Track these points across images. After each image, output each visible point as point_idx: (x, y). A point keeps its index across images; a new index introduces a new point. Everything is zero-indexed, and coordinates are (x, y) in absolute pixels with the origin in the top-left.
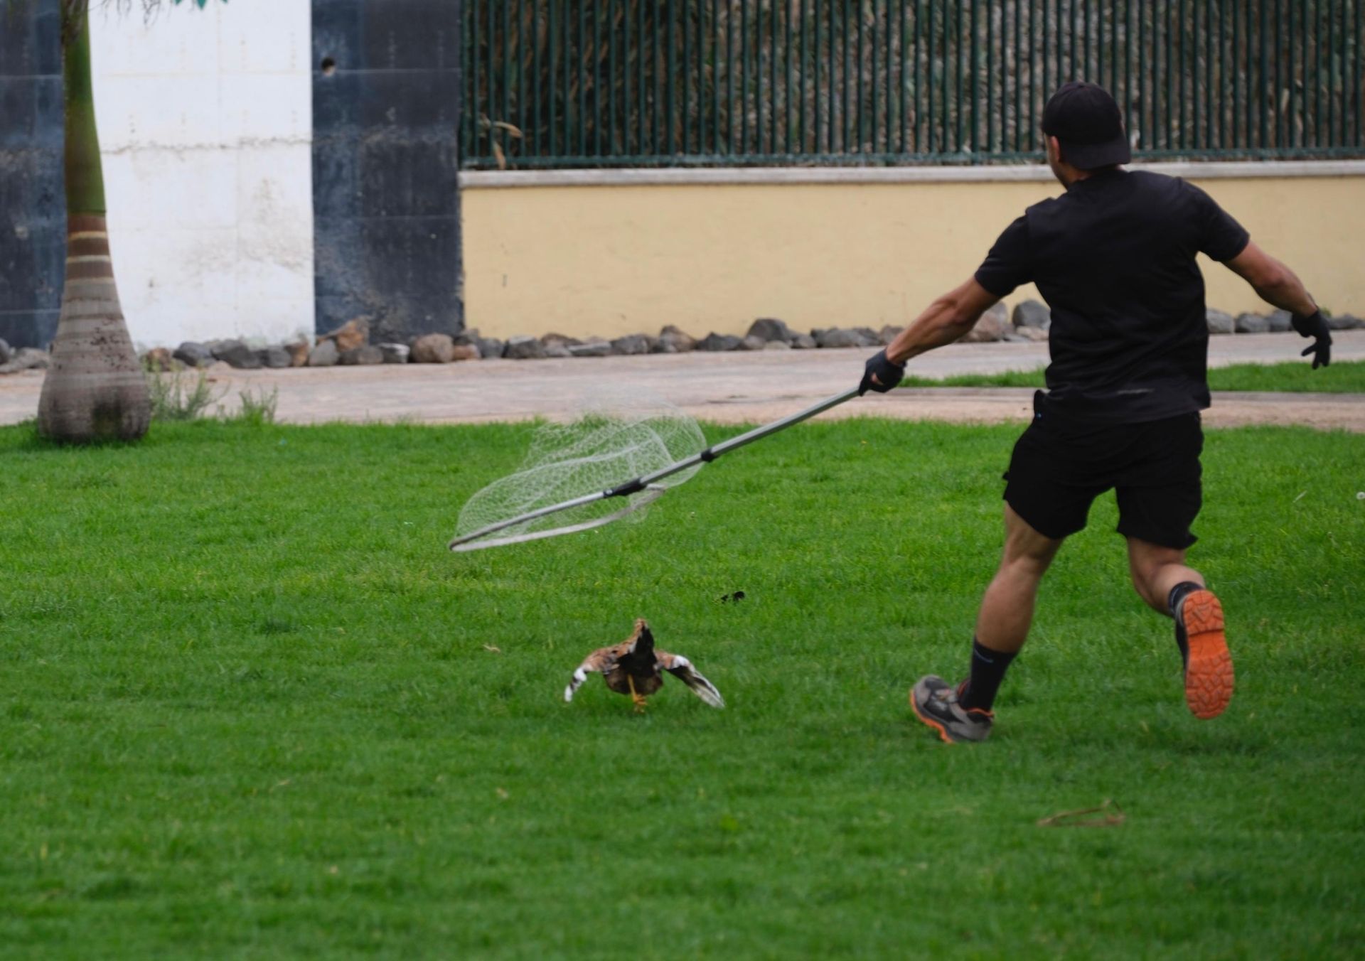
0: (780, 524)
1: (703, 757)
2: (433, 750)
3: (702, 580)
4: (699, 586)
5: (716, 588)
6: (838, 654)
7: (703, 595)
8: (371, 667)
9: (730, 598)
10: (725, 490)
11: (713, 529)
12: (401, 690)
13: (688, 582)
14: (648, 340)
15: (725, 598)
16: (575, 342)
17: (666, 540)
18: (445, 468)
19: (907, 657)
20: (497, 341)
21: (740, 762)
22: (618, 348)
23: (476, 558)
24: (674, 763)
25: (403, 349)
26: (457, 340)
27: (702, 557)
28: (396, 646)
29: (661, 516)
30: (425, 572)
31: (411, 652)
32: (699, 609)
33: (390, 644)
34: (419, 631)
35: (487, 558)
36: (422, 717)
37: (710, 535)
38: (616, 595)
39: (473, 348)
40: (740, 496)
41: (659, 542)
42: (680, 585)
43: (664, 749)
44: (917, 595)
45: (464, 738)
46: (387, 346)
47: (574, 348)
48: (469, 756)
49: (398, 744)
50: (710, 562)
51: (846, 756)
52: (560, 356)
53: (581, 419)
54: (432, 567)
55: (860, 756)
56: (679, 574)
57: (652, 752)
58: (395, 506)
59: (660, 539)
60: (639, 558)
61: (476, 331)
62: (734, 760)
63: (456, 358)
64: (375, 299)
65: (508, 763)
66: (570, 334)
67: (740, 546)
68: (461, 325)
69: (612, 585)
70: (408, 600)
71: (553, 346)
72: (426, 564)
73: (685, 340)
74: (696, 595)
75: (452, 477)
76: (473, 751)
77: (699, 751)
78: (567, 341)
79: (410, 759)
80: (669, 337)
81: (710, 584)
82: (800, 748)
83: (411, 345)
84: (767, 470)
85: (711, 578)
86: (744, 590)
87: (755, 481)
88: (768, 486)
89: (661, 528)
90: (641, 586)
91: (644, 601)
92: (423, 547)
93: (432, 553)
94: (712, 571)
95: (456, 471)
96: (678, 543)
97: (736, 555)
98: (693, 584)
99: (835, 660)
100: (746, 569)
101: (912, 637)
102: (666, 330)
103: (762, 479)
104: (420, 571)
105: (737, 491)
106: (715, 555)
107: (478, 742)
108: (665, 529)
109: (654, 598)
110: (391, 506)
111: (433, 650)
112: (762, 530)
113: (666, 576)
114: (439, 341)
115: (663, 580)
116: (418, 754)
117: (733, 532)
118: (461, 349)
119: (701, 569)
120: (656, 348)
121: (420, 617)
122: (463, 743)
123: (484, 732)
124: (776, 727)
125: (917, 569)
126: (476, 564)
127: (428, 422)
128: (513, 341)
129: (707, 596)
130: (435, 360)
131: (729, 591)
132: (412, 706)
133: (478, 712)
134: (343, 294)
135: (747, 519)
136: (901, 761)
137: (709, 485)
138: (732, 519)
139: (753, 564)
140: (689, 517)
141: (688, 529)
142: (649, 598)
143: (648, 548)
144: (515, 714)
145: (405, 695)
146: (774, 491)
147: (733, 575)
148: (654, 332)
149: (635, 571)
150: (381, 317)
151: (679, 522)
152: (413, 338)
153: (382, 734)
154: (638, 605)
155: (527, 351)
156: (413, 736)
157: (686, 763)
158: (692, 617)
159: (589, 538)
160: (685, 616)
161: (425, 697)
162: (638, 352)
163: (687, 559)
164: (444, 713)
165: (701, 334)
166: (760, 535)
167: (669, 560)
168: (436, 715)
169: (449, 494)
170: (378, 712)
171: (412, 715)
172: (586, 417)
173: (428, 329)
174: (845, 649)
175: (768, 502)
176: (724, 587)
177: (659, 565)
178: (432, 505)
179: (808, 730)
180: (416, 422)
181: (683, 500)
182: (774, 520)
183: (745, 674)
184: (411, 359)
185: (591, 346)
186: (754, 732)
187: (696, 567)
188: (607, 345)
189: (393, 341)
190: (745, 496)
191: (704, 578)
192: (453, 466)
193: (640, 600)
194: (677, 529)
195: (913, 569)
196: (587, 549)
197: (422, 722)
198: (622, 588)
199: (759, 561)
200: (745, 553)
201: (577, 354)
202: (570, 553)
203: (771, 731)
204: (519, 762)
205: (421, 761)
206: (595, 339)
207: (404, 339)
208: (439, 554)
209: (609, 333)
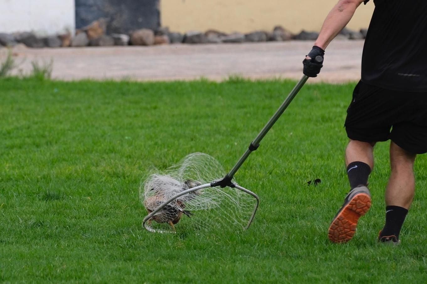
0: (341, 140)
1: (296, 274)
2: (141, 268)
3: (296, 172)
4: (295, 176)
5: (304, 177)
6: (374, 215)
7: (297, 180)
8: (105, 220)
9: (313, 182)
10: (310, 120)
11: (303, 143)
12: (123, 233)
13: (288, 173)
14: (266, 34)
15: (309, 183)
16: (224, 35)
17: (276, 149)
18: (149, 106)
19: (414, 218)
20: (179, 34)
21: (317, 276)
22: (249, 38)
23: (166, 158)
24: (280, 276)
25: (125, 38)
26: (157, 33)
27: (296, 159)
28: (121, 208)
29: (273, 135)
30: (137, 166)
31: (129, 212)
32: (294, 189)
33: (118, 207)
34: (134, 200)
35: (173, 158)
36: (136, 249)
37: (301, 146)
38: (247, 180)
39: (166, 38)
40: (318, 124)
41: (272, 150)
42: (284, 175)
43: (274, 269)
44: (420, 182)
45: (159, 261)
46: (116, 36)
47: (223, 38)
48: (162, 272)
49: (121, 264)
50: (301, 162)
51: (379, 274)
52: (215, 43)
53: (227, 78)
54: (142, 163)
55: (387, 275)
56: (283, 168)
57: (267, 270)
58: (120, 128)
59: (272, 148)
60: (260, 159)
61: (167, 28)
62: (314, 275)
63: (156, 43)
64: (110, 9)
65: (184, 276)
66: (221, 29)
67: (318, 152)
68: (159, 24)
69: (245, 174)
70: (127, 182)
71: (211, 37)
72: (138, 161)
73: (287, 34)
74: (293, 181)
75: (153, 111)
76: (164, 269)
77: (294, 270)
78: (220, 34)
79: (128, 273)
80: (278, 33)
81: (301, 174)
82: (352, 269)
83: (130, 36)
84: (334, 109)
85: (302, 171)
86: (320, 178)
87: (327, 115)
88: (335, 118)
89: (273, 142)
90: (261, 175)
91: (263, 183)
92: (136, 151)
93: (141, 155)
94: (302, 167)
95: (155, 108)
96: (283, 150)
97: (316, 158)
98: (291, 174)
99: (373, 218)
100: (322, 166)
101: (417, 205)
102: (277, 28)
103: (331, 114)
104: (134, 165)
105: (317, 121)
106: (304, 158)
107: (167, 264)
108: (275, 142)
109: (269, 182)
110: (118, 127)
111: (142, 211)
112: (331, 144)
113: (276, 169)
114: (146, 34)
115: (274, 172)
116: (133, 270)
117: (314, 144)
118: (159, 38)
119: (296, 166)
120: (271, 39)
121: (134, 192)
122: (158, 264)
123: (170, 258)
124: (339, 257)
125: (420, 167)
126: (167, 162)
127: (139, 80)
128: (189, 34)
129: (299, 182)
130: (143, 44)
131: (311, 178)
132: (129, 243)
133: (167, 247)
134: (91, 6)
135: (322, 137)
136: (411, 277)
137: (300, 118)
138: (314, 137)
139: (326, 163)
140: (289, 136)
141: (288, 143)
142: (266, 182)
143: (265, 153)
144: (188, 248)
145: (126, 236)
146: (338, 121)
147: (314, 170)
148: (269, 29)
149: (258, 166)
150: (112, 19)
151: (284, 139)
152: (131, 32)
153: (112, 258)
154: (260, 186)
155: (196, 39)
156: (130, 260)
157: (287, 277)
158: (290, 193)
159: (232, 147)
160: (287, 192)
161: (137, 237)
162: (260, 40)
163: (288, 160)
164: (147, 246)
165: (296, 31)
166: (330, 147)
167: (278, 160)
168: (143, 248)
169: (151, 121)
170: (110, 246)
171: (130, 248)
172: (230, 78)
173: (140, 26)
174: (378, 213)
175: (335, 127)
176: (309, 176)
177: (272, 163)
178: (142, 128)
179: (357, 259)
180: (133, 80)
181: (285, 126)
182: (338, 138)
183: (321, 226)
184: (130, 43)
185: (233, 37)
186: (326, 259)
187: (293, 164)
188: (242, 36)
189: (120, 33)
190: (322, 124)
191: (298, 171)
192: (154, 105)
193: (261, 183)
194: (282, 143)
195: (418, 167)
196: (230, 154)
197: (135, 252)
198: (250, 176)
199: (329, 162)
200: (321, 157)
201: (225, 42)
202: (220, 156)
203: (336, 259)
204: (191, 276)
205: (134, 274)
206: (235, 33)
207: (126, 32)
208: (145, 156)
209: (244, 29)
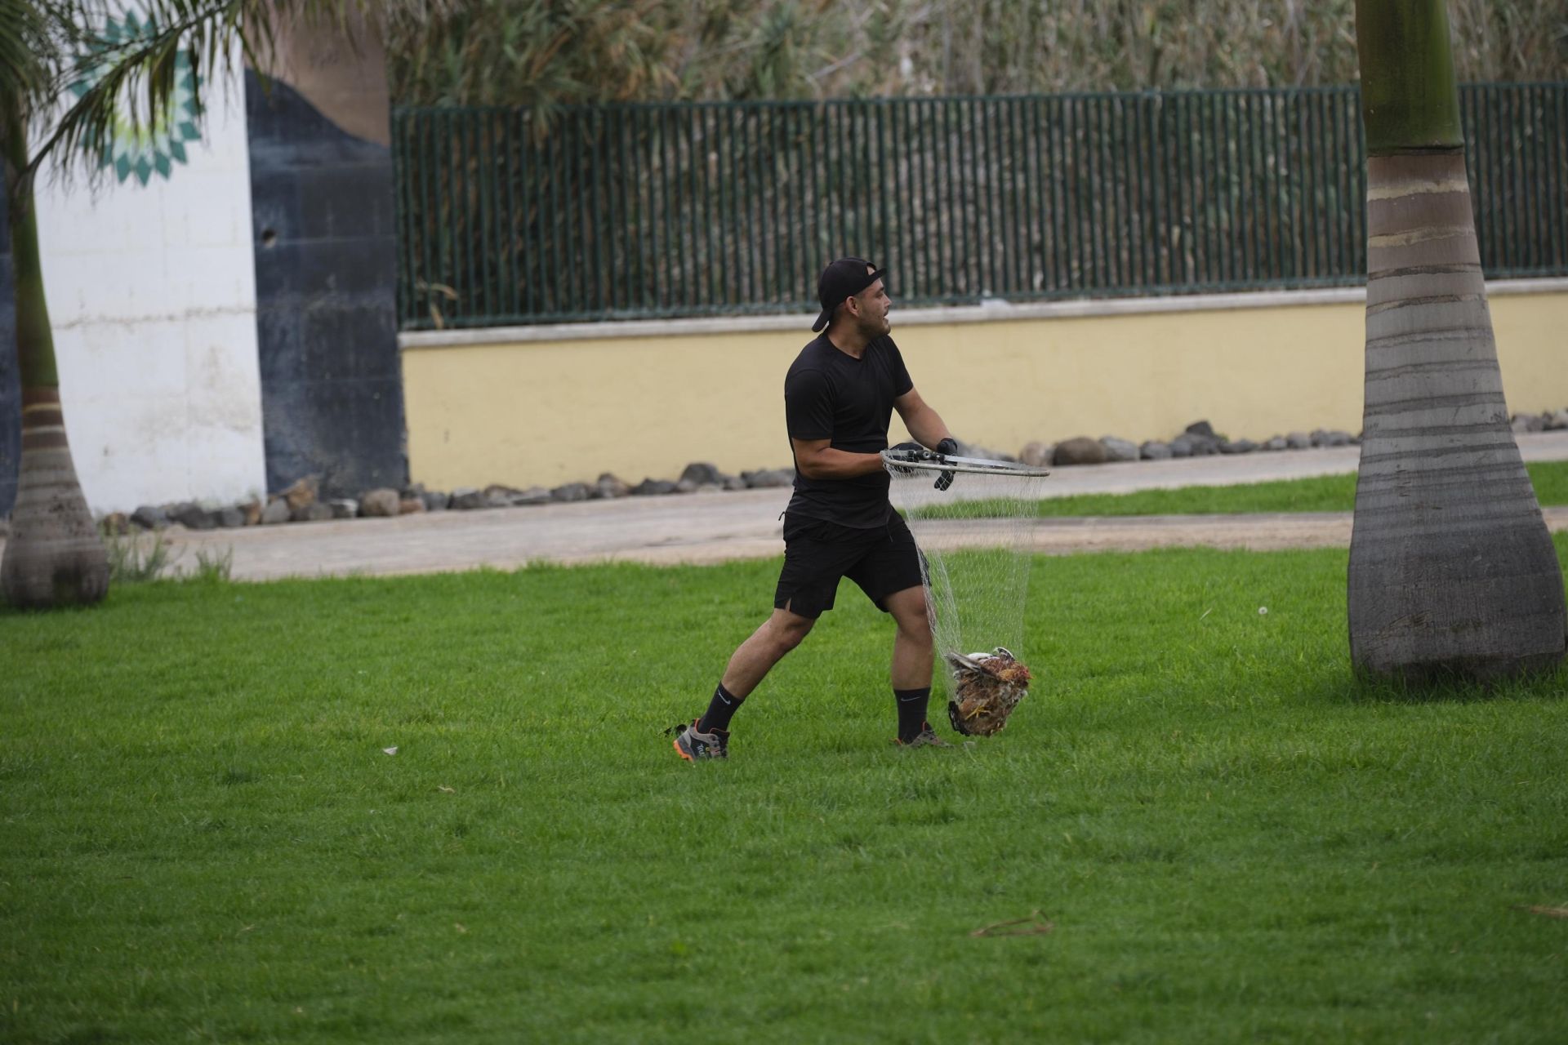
0: (718, 658)
1: (651, 885)
2: (392, 890)
3: (645, 716)
4: (643, 722)
5: (659, 723)
6: (777, 781)
7: (647, 729)
8: (328, 812)
9: (673, 731)
10: (664, 628)
11: (655, 666)
12: (360, 833)
13: (633, 718)
14: (586, 487)
15: (668, 732)
16: (515, 492)
17: (609, 678)
18: (396, 618)
19: (842, 781)
20: (442, 494)
21: (686, 888)
22: (558, 496)
23: (428, 703)
24: (625, 892)
25: (351, 505)
26: (405, 494)
27: (645, 694)
28: (354, 790)
29: (605, 655)
30: (379, 718)
31: (368, 797)
32: (643, 744)
33: (349, 790)
34: (376, 776)
35: (439, 703)
36: (381, 858)
37: (652, 672)
38: (564, 733)
39: (419, 501)
40: (678, 634)
41: (604, 681)
42: (625, 721)
43: (614, 879)
44: (850, 721)
45: (422, 877)
46: (336, 502)
47: (515, 498)
48: (428, 894)
49: (358, 885)
50: (653, 698)
51: (788, 879)
52: (502, 506)
53: (525, 565)
54: (387, 713)
55: (801, 878)
56: (623, 711)
57: (603, 882)
58: (349, 657)
59: (604, 678)
60: (584, 697)
61: (421, 486)
62: (681, 887)
63: (404, 511)
64: (324, 458)
65: (465, 899)
66: (512, 483)
67: (681, 681)
68: (407, 480)
69: (560, 723)
70: (364, 747)
71: (495, 496)
72: (381, 711)
73: (621, 486)
74: (641, 730)
75: (403, 626)
76: (431, 889)
77: (648, 880)
78: (510, 492)
79: (371, 900)
80: (606, 484)
81: (653, 719)
82: (743, 872)
83: (360, 501)
84: (704, 608)
85: (655, 713)
86: (686, 723)
87: (692, 618)
88: (705, 623)
89: (605, 668)
90: (587, 723)
91: (591, 737)
92: (378, 694)
93: (386, 700)
94: (654, 707)
95: (407, 620)
96: (621, 680)
97: (677, 690)
98: (637, 720)
99: (775, 787)
100: (687, 703)
101: (847, 761)
102: (604, 477)
103: (699, 617)
104: (375, 717)
105: (676, 629)
106: (657, 691)
107: (436, 880)
108: (608, 668)
109: (600, 734)
110: (346, 655)
111: (390, 794)
112: (701, 665)
113: (610, 713)
114: (387, 496)
115: (608, 716)
116: (378, 894)
117: (674, 668)
118: (408, 503)
119: (645, 705)
120: (595, 495)
121: (376, 762)
122: (421, 881)
123: (440, 870)
124: (721, 853)
125: (849, 697)
126: (429, 709)
127: (378, 575)
128: (458, 494)
129: (651, 730)
130: (382, 513)
131: (672, 724)
132: (371, 848)
133: (436, 852)
134: (291, 455)
135: (686, 655)
136: (840, 881)
137: (649, 624)
138: (672, 656)
139: (694, 697)
140: (631, 655)
141: (630, 668)
142: (595, 732)
143: (593, 686)
144: (470, 851)
145: (365, 838)
146: (711, 627)
147: (675, 710)
148: (591, 479)
149: (581, 708)
150: (329, 475)
151: (622, 661)
152: (361, 495)
153: (343, 876)
154: (586, 742)
155: (470, 502)
156: (374, 877)
157: (636, 891)
158: (637, 751)
159: (536, 680)
160: (631, 750)
161: (384, 838)
162: (577, 498)
163: (631, 696)
164: (402, 853)
165: (636, 480)
166: (699, 671)
167: (614, 697)
168: (395, 855)
169: (401, 643)
170: (338, 855)
171: (372, 857)
172: (530, 564)
173: (375, 485)
174: (783, 777)
175: (706, 638)
176: (667, 721)
177: (604, 702)
178: (385, 654)
179: (751, 855)
180: (367, 575)
181: (624, 640)
182: (713, 655)
183: (690, 805)
184: (361, 514)
185: (531, 496)
186: (700, 859)
187: (640, 703)
188: (546, 493)
189: (342, 497)
190: (684, 634)
191: (648, 713)
192: (404, 615)
193: (587, 737)
194: (619, 668)
195: (846, 697)
196: (534, 690)
197: (382, 863)
198: (570, 726)
199: (699, 695)
200: (686, 688)
201: (519, 503)
202: (518, 695)
203: (716, 857)
204: (476, 899)
205: (381, 901)
206: (535, 489)
207: (352, 494)
208: (393, 701)
209: (549, 481)
